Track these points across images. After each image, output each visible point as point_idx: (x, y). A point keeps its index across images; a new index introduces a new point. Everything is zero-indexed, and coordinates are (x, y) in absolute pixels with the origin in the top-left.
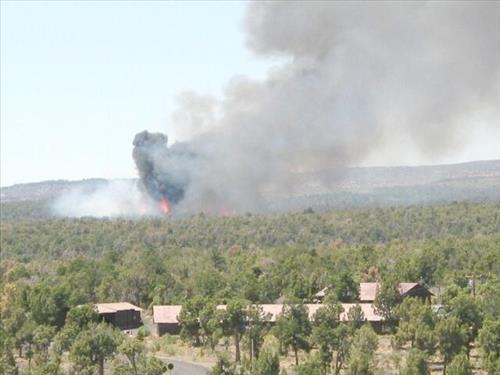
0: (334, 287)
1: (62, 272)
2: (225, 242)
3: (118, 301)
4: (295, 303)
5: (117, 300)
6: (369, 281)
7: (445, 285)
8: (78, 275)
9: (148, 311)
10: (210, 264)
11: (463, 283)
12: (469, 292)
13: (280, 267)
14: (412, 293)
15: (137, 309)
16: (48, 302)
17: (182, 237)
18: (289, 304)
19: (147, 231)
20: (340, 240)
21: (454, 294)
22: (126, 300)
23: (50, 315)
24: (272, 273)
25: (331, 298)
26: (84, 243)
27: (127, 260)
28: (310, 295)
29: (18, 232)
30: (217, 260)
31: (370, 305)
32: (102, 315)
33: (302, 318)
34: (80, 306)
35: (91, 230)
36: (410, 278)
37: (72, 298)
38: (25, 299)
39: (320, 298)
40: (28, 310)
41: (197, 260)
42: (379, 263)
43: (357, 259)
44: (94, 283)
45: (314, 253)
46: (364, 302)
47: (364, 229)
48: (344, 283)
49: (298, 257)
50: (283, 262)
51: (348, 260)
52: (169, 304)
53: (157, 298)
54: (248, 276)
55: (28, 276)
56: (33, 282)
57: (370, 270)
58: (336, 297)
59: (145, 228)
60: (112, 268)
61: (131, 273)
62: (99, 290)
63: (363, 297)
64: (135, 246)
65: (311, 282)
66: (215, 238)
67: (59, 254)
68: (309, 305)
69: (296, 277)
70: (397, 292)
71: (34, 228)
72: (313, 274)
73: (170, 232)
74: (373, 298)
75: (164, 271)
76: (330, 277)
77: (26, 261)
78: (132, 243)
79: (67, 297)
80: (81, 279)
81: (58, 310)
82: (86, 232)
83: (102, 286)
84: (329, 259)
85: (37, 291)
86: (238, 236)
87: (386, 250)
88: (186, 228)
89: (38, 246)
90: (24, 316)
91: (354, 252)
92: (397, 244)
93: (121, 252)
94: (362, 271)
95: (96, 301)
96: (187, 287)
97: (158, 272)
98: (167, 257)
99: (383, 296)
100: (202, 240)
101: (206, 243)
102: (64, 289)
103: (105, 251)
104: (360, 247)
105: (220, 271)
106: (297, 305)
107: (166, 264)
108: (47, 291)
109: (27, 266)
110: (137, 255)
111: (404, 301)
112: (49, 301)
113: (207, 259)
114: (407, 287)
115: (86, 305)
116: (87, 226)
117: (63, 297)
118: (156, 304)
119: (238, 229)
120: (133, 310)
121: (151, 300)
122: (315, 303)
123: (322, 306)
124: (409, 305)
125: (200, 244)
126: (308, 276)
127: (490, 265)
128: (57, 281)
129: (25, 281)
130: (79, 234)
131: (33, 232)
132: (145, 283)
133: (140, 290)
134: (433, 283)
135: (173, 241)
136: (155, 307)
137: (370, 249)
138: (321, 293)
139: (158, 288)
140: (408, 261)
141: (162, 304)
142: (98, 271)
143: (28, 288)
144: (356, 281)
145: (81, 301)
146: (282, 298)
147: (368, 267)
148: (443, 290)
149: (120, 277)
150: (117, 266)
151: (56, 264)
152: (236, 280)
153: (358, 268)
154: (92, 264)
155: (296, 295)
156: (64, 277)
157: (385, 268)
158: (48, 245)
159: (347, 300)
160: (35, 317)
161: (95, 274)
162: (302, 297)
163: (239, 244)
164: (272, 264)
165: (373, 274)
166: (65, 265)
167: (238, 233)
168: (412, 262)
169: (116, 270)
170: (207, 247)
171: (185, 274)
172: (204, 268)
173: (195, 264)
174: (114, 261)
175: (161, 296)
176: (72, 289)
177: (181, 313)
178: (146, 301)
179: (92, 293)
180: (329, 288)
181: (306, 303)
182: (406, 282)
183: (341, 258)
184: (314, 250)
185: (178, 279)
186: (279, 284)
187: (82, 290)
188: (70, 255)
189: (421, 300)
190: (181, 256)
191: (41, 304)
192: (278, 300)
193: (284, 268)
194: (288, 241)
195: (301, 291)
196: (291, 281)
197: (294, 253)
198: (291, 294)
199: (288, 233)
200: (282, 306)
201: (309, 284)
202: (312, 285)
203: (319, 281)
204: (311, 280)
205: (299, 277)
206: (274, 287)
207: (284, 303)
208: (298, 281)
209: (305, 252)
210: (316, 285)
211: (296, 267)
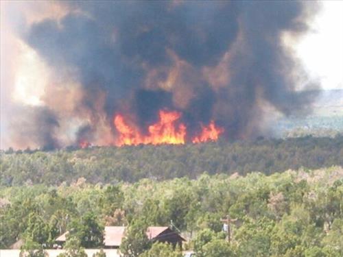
0: (76, 231)
4: (35, 248)
6: (114, 224)
7: (198, 229)
11: (217, 228)
12: (224, 237)
13: (17, 209)
14: (162, 238)
18: (28, 249)
20: (83, 179)
21: (207, 240)
24: (9, 215)
25: (73, 243)
28: (50, 239)
31: (115, 250)
36: (159, 221)
39: (61, 243)
42: (125, 204)
43: (101, 200)
45: (54, 193)
46: (108, 247)
47: (109, 168)
48: (87, 227)
49: (37, 198)
50: (20, 203)
51: (91, 202)
57: (116, 213)
58: (78, 242)
63: (107, 242)
65: (51, 226)
68: (49, 251)
69: (34, 220)
70: (145, 237)
72: (54, 217)
74: (119, 243)
76: (72, 220)
84: (71, 200)
87: (133, 191)
91: (98, 192)
92: (145, 184)
94: (107, 214)
99: (130, 241)
104: (106, 188)
106: (35, 251)
111: (153, 247)
114: (155, 231)
122: (56, 248)
123: (63, 251)
124: (158, 252)
126: (48, 219)
127: (247, 207)
134: (184, 228)
137: (116, 190)
138: (62, 238)
140: (157, 203)
144: (100, 225)
146: (19, 243)
147: (114, 209)
148: (195, 236)
153: (103, 210)
155: (34, 240)
157: (132, 211)
159: (90, 245)
162: (41, 242)
164: (9, 206)
165: (119, 217)
168: (162, 204)
180: (71, 233)
181: (45, 248)
182: (155, 225)
183: (84, 198)
184: (54, 191)
186: (16, 227)
189: (171, 246)
192: (15, 245)
193: (21, 211)
194: (26, 180)
195: (40, 235)
196: (29, 224)
197: (32, 193)
198: (29, 239)
199: (26, 172)
200: (20, 251)
201: (48, 227)
202: (52, 229)
203: (60, 224)
204: (51, 224)
205: (38, 220)
206: (10, 231)
207: (21, 248)
208: (36, 224)
209: (45, 193)
210: (57, 229)
211: (35, 209)
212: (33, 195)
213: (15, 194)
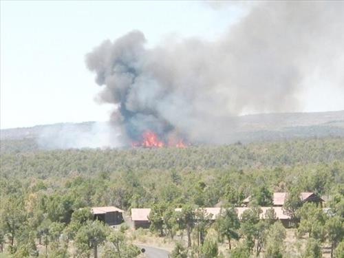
0: (255, 195)
1: (68, 185)
2: (181, 165)
3: (107, 206)
4: (229, 206)
6: (279, 191)
7: (332, 194)
8: (80, 188)
9: (127, 213)
10: (170, 180)
13: (218, 182)
14: (309, 200)
15: (120, 211)
17: (151, 161)
18: (225, 207)
19: (126, 158)
20: (259, 163)
21: (338, 201)
22: (113, 205)
23: (60, 215)
24: (213, 186)
25: (253, 203)
26: (83, 165)
28: (239, 201)
29: (39, 158)
30: (175, 177)
31: (281, 208)
32: (96, 215)
33: (234, 217)
34: (81, 209)
35: (88, 157)
36: (308, 189)
37: (76, 203)
38: (43, 204)
39: (246, 203)
40: (45, 211)
41: (161, 177)
42: (286, 179)
43: (271, 176)
44: (90, 193)
45: (241, 172)
46: (276, 206)
47: (276, 156)
48: (262, 193)
49: (230, 175)
50: (220, 178)
51: (265, 177)
52: (142, 207)
53: (133, 204)
54: (196, 188)
55: (45, 188)
56: (49, 193)
57: (281, 184)
58: (257, 202)
59: (125, 156)
60: (103, 183)
61: (116, 186)
62: (94, 198)
63: (275, 202)
64: (119, 168)
65: (240, 192)
66: (173, 162)
67: (66, 173)
68: (238, 208)
69: (229, 189)
70: (299, 199)
71: (50, 155)
72: (241, 186)
73: (143, 158)
74: (282, 203)
75: (139, 185)
76: (253, 189)
77: (44, 178)
78: (116, 165)
79: (72, 203)
80: (81, 190)
81: (66, 211)
82: (85, 158)
83: (96, 195)
84: (252, 176)
85: (52, 199)
86: (189, 161)
87: (291, 170)
88: (154, 155)
89: (52, 168)
90: (42, 216)
91: (269, 171)
92: (299, 166)
93: (109, 172)
94: (274, 185)
95: (92, 205)
96: (154, 196)
97: (134, 185)
98: (141, 175)
99: (289, 202)
100: (164, 163)
101: (167, 165)
102: (70, 198)
103: (98, 171)
104: (274, 168)
105: (177, 184)
106: (230, 208)
107: (140, 180)
108: (59, 199)
109: (44, 181)
110: (120, 174)
111: (304, 205)
112: (60, 205)
113: (168, 177)
114: (305, 195)
115: (85, 209)
116: (86, 154)
117: (69, 202)
118: (133, 208)
119: (190, 156)
120: (117, 212)
121: (130, 205)
122: (242, 207)
123: (247, 208)
124: (307, 208)
125: (163, 166)
126: (238, 188)
128: (66, 191)
129: (43, 192)
130: (80, 159)
131: (48, 158)
132: (125, 193)
133: (122, 198)
134: (324, 193)
135: (145, 164)
137: (280, 170)
138: (247, 200)
139: (134, 197)
140: (306, 178)
141: (137, 207)
142: (93, 185)
143: (45, 196)
144: (270, 191)
145: (82, 205)
146: (220, 203)
147: (279, 182)
148: (331, 198)
149: (108, 189)
150: (106, 181)
151: (65, 180)
152: (188, 191)
153: (272, 182)
154: (89, 180)
155: (229, 201)
156: (70, 189)
157: (291, 183)
158: (59, 167)
159: (264, 204)
160: (50, 216)
161: (91, 187)
162: (233, 202)
163: (190, 166)
164: (213, 180)
165: (282, 187)
166: (70, 181)
167: (190, 158)
168: (309, 178)
169: (106, 184)
170: (168, 168)
171: (153, 187)
172: (166, 183)
173: (160, 180)
174: (104, 178)
175: (136, 202)
176: (75, 197)
177: (150, 214)
178: (126, 206)
179: (89, 200)
180: (252, 197)
181: (236, 206)
182: (305, 191)
183: (260, 175)
184: (242, 170)
185: (148, 190)
186: (218, 193)
187: (82, 198)
188: (74, 174)
189: (315, 204)
190: (150, 174)
191: (55, 207)
192: (217, 205)
193: (221, 183)
194: (224, 164)
195: (233, 198)
196: (226, 191)
198: (226, 201)
199: (224, 159)
200: (220, 208)
201: (238, 193)
202: (241, 194)
203: (245, 191)
205: (231, 189)
206: (214, 196)
208: (230, 191)
209: (236, 172)
210: (243, 194)
211: (229, 182)
212: (228, 173)
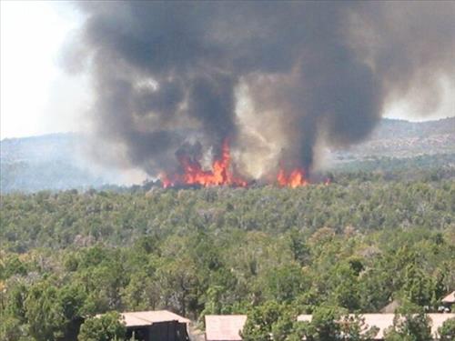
1: (73, 266)
2: (310, 223)
3: (154, 309)
4: (413, 311)
5: (153, 306)
8: (96, 270)
9: (197, 324)
10: (287, 255)
13: (389, 260)
15: (181, 320)
16: (53, 310)
17: (248, 215)
18: (404, 314)
19: (196, 208)
22: (166, 308)
23: (55, 329)
24: (379, 269)
26: (106, 224)
27: (166, 250)
28: (433, 299)
29: (10, 208)
30: (298, 250)
32: (131, 329)
33: (423, 335)
34: (98, 316)
35: (115, 205)
37: (88, 303)
38: (19, 305)
39: (449, 305)
40: (24, 321)
41: (269, 249)
44: (119, 282)
45: (439, 239)
49: (416, 245)
50: (394, 252)
52: (228, 313)
53: (210, 305)
54: (343, 273)
55: (23, 271)
56: (32, 281)
59: (193, 203)
60: (146, 260)
61: (173, 268)
62: (127, 293)
64: (179, 229)
65: (435, 282)
66: (295, 217)
67: (68, 240)
68: (432, 316)
69: (412, 275)
71: (33, 202)
72: (438, 270)
73: (230, 207)
75: (220, 265)
77: (21, 250)
78: (174, 224)
79: (80, 302)
80: (100, 276)
81: (67, 321)
82: (108, 208)
83: (131, 287)
85: (37, 294)
86: (328, 215)
88: (253, 203)
89: (38, 229)
90: (18, 331)
93: (158, 238)
95: (122, 308)
96: (253, 288)
97: (212, 266)
98: (225, 244)
100: (276, 220)
101: (282, 224)
102: (75, 291)
103: (136, 236)
105: (303, 265)
106: (414, 315)
107: (225, 255)
108: (52, 294)
109: (22, 257)
110: (182, 242)
112: (55, 308)
113: (283, 248)
115: (108, 315)
116: (109, 201)
117: (74, 302)
118: (209, 313)
119: (329, 204)
120: (176, 322)
121: (202, 307)
122: (442, 312)
123: (451, 316)
125: (273, 226)
126: (431, 273)
128: (67, 279)
129: (19, 279)
130: (98, 211)
131: (31, 208)
132: (193, 281)
133: (187, 292)
135: (235, 222)
136: (207, 317)
138: (450, 298)
139: (212, 290)
141: (218, 313)
142: (125, 265)
143: (24, 289)
145: (101, 308)
146: (393, 305)
149: (156, 274)
150: (152, 257)
151: (65, 255)
152: (326, 279)
154: (117, 255)
155: (413, 300)
156: (76, 273)
158: (53, 227)
160: (33, 331)
161: (120, 269)
162: (422, 303)
163: (329, 226)
164: (379, 256)
166: (77, 256)
167: (329, 209)
169: (151, 263)
170: (284, 231)
171: (252, 269)
172: (279, 262)
173: (266, 255)
174: (149, 250)
175: (216, 301)
176: (87, 291)
177: (246, 326)
178: (195, 309)
179: (116, 297)
181: (427, 312)
184: (440, 235)
185: (240, 276)
186: (389, 285)
187: (102, 292)
188: (85, 243)
190: (246, 243)
191: (44, 312)
192: (387, 308)
193: (396, 262)
194: (401, 221)
195: (421, 294)
196: (406, 280)
197: (409, 239)
198: (406, 299)
199: (401, 210)
200: (393, 315)
201: (432, 284)
202: (437, 286)
203: (447, 280)
204: (435, 279)
205: (418, 274)
206: (381, 289)
207: (396, 312)
208: (415, 280)
209: (427, 238)
210: (443, 286)
211: (414, 260)
212: (411, 241)
213: (386, 239)
